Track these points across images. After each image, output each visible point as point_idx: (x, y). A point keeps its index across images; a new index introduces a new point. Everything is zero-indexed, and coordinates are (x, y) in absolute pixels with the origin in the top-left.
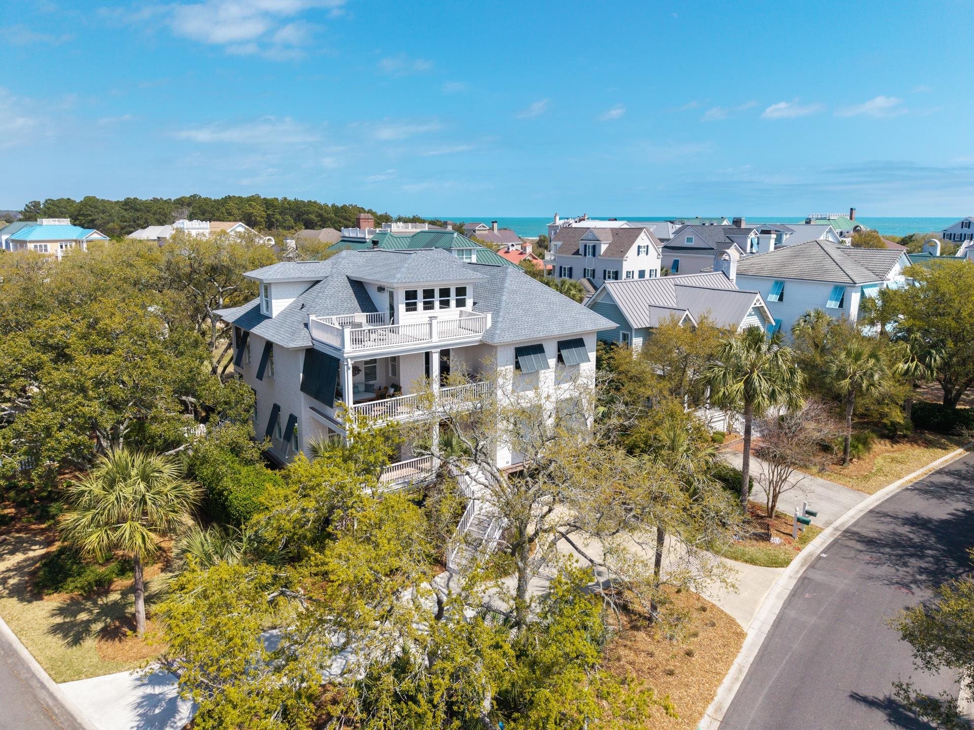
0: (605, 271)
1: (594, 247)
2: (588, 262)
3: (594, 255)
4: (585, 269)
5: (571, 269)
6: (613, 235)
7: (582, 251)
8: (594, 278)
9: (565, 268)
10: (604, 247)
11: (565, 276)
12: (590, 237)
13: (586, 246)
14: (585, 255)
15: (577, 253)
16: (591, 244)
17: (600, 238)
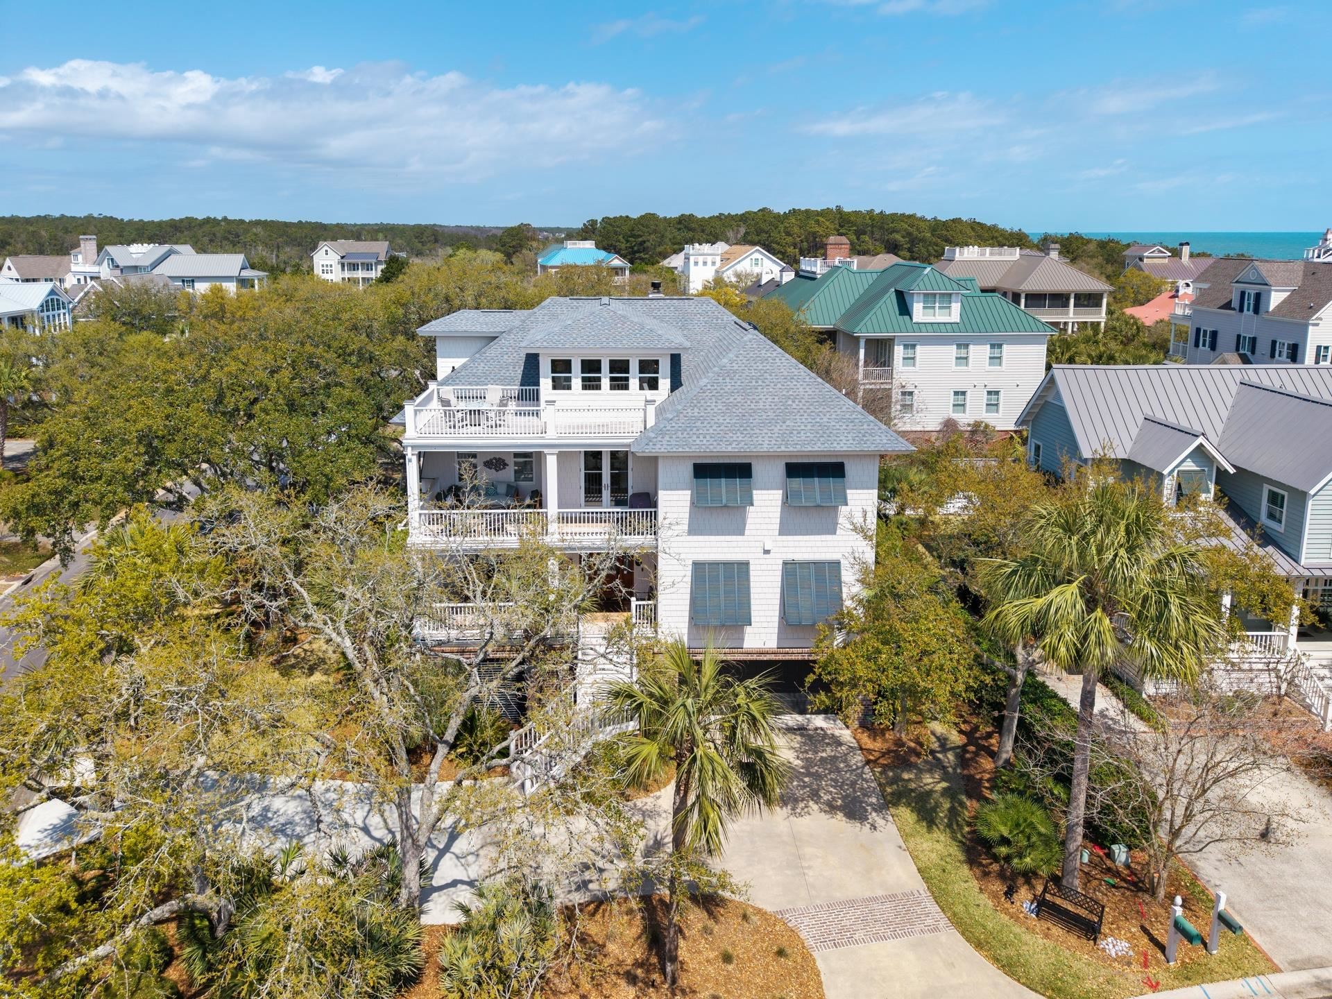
0: (1274, 343)
1: (1258, 296)
2: (1246, 324)
3: (1256, 311)
4: (1239, 336)
5: (1214, 334)
6: (1305, 275)
7: (1235, 304)
8: (1253, 352)
9: (1205, 332)
10: (1276, 298)
11: (1204, 345)
12: (1252, 278)
13: (1243, 293)
14: (1241, 310)
15: (1228, 306)
16: (1252, 290)
17: (1270, 281)
